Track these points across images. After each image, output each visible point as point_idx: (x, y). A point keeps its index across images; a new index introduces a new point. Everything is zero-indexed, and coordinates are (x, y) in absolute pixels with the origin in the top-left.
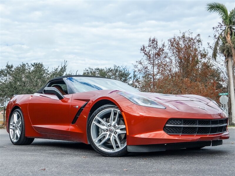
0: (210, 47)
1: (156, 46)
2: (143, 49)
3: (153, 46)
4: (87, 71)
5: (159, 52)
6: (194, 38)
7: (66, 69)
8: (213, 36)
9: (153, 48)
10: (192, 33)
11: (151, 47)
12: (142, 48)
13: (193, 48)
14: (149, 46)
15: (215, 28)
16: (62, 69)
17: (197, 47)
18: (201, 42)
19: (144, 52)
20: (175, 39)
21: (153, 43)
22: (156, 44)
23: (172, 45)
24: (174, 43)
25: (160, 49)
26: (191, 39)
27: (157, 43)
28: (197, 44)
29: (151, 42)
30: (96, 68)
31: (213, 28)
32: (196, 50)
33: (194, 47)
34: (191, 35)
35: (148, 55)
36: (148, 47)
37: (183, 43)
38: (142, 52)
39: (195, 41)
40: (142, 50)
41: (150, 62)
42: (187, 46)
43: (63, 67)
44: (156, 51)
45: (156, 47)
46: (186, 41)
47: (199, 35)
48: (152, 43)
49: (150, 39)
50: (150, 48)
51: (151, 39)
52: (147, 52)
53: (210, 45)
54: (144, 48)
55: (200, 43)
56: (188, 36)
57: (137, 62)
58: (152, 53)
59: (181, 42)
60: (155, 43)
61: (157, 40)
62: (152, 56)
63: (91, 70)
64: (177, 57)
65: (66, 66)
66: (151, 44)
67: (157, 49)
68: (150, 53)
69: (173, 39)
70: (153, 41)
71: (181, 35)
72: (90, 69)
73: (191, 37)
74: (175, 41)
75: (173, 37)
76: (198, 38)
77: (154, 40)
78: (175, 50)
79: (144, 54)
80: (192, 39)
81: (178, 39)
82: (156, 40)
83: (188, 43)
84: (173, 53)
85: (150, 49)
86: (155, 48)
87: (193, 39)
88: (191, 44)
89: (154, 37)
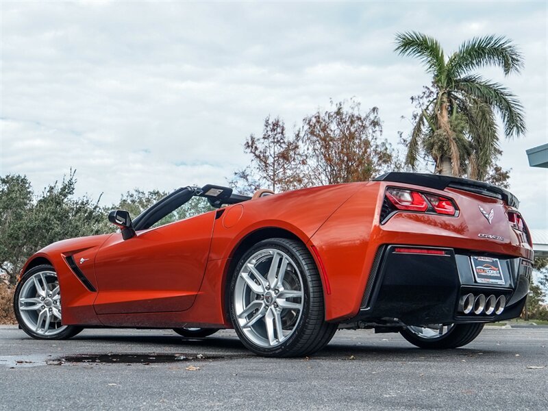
0: (404, 141)
1: (282, 139)
2: (251, 145)
3: (274, 139)
4: (132, 196)
5: (288, 150)
6: (363, 116)
7: (73, 189)
8: (411, 116)
9: (274, 142)
10: (359, 104)
11: (271, 140)
12: (248, 143)
13: (360, 139)
14: (264, 138)
15: (417, 98)
16: (63, 189)
17: (370, 139)
18: (379, 125)
19: (253, 151)
20: (319, 118)
21: (273, 130)
22: (282, 133)
23: (312, 133)
24: (317, 128)
25: (291, 144)
26: (357, 117)
27: (283, 130)
28: (371, 131)
29: (269, 129)
30: (152, 191)
31: (412, 98)
32: (367, 144)
33: (364, 137)
34: (356, 109)
35: (262, 158)
36: (262, 140)
37: (336, 127)
38: (249, 150)
39: (367, 123)
40: (249, 146)
41: (265, 175)
42: (347, 133)
43: (67, 183)
44: (282, 150)
45: (282, 141)
46: (345, 122)
47: (374, 109)
48: (272, 131)
49: (267, 122)
50: (266, 142)
51: (270, 122)
52: (261, 152)
53: (404, 136)
54: (253, 142)
55: (377, 128)
56: (350, 111)
57: (236, 174)
58: (272, 153)
59: (333, 126)
60: (279, 130)
61: (283, 123)
62: (271, 160)
63: (141, 195)
64: (323, 161)
65: (73, 181)
66: (270, 133)
67: (283, 145)
68: (268, 154)
69: (316, 117)
70: (274, 125)
71: (335, 109)
72: (137, 193)
73: (356, 114)
74: (318, 122)
75: (314, 113)
76: (372, 117)
77: (276, 124)
78: (319, 144)
79: (253, 155)
80: (359, 119)
81: (327, 119)
82: (280, 123)
83: (348, 129)
84: (314, 150)
85: (267, 145)
86: (278, 141)
87: (360, 119)
88: (356, 130)
89: (276, 117)
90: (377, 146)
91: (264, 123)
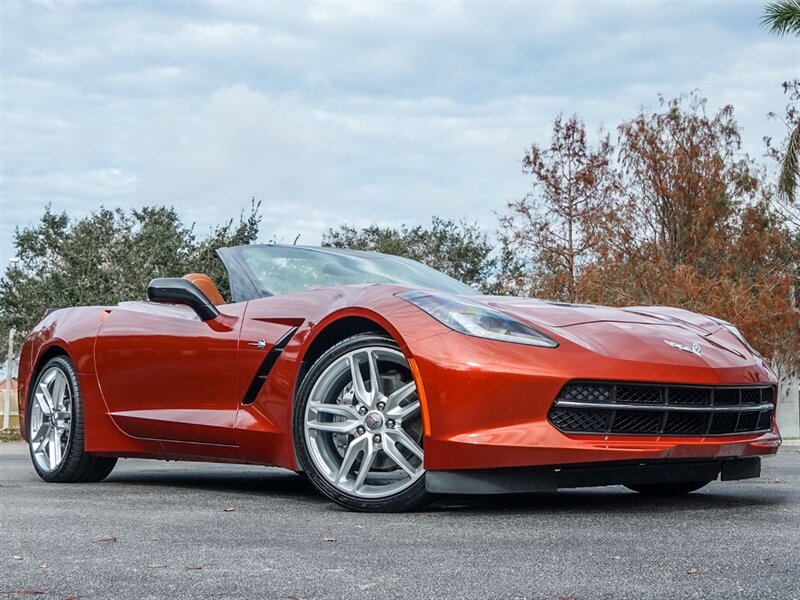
0: (774, 151)
1: (581, 150)
2: (533, 160)
3: (569, 150)
4: (336, 236)
5: (590, 169)
6: (711, 119)
7: (256, 231)
8: (785, 114)
9: (569, 155)
10: (705, 100)
11: (564, 152)
12: (528, 157)
13: (708, 155)
14: (554, 149)
15: (792, 83)
16: (241, 231)
17: (722, 153)
18: (735, 133)
19: (536, 169)
20: (643, 124)
21: (567, 137)
22: (582, 141)
23: (633, 147)
24: (640, 139)
25: (596, 158)
26: (702, 122)
27: (582, 136)
28: (723, 143)
29: (560, 135)
30: (368, 227)
31: (785, 85)
32: (718, 162)
33: (713, 152)
34: (700, 108)
35: (550, 180)
36: (550, 153)
37: (671, 137)
38: (530, 169)
39: (717, 129)
40: (529, 163)
41: (557, 207)
42: (687, 146)
43: (247, 222)
44: (581, 167)
45: (581, 153)
46: (684, 130)
47: (728, 110)
48: (565, 138)
49: (558, 124)
50: (557, 156)
51: (562, 124)
52: (548, 171)
53: (774, 144)
54: (536, 156)
55: (733, 138)
56: (690, 113)
57: (510, 205)
58: (566, 172)
59: (666, 136)
60: (577, 136)
61: (583, 126)
62: (564, 183)
63: (350, 235)
64: (652, 190)
65: (256, 219)
66: (562, 141)
67: (583, 160)
68: (559, 173)
69: (638, 123)
70: (568, 129)
71: (665, 110)
72: (344, 232)
73: (700, 116)
74: (642, 130)
75: (635, 116)
76: (724, 121)
77: (572, 128)
78: (644, 162)
79: (536, 176)
80: (705, 123)
81: (655, 125)
82: (579, 126)
83: (689, 139)
84: (638, 173)
85: (559, 160)
86: (576, 154)
87: (707, 124)
88: (701, 142)
89: (571, 116)
90: (734, 166)
91: (552, 126)
